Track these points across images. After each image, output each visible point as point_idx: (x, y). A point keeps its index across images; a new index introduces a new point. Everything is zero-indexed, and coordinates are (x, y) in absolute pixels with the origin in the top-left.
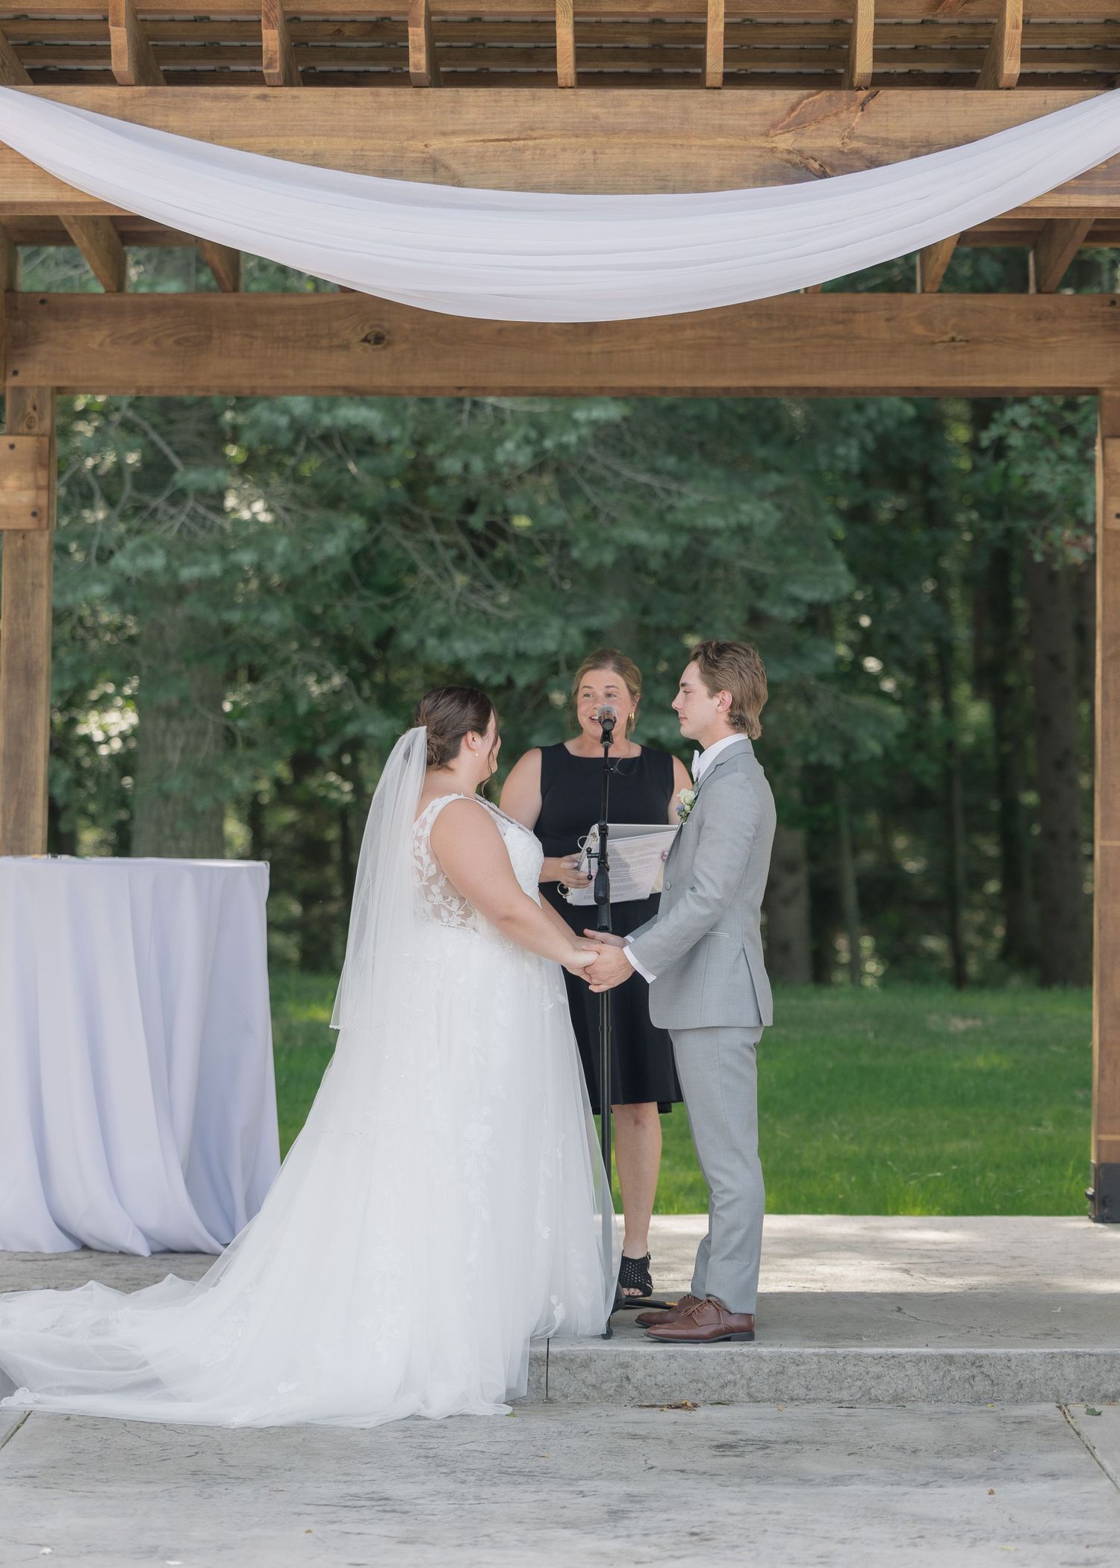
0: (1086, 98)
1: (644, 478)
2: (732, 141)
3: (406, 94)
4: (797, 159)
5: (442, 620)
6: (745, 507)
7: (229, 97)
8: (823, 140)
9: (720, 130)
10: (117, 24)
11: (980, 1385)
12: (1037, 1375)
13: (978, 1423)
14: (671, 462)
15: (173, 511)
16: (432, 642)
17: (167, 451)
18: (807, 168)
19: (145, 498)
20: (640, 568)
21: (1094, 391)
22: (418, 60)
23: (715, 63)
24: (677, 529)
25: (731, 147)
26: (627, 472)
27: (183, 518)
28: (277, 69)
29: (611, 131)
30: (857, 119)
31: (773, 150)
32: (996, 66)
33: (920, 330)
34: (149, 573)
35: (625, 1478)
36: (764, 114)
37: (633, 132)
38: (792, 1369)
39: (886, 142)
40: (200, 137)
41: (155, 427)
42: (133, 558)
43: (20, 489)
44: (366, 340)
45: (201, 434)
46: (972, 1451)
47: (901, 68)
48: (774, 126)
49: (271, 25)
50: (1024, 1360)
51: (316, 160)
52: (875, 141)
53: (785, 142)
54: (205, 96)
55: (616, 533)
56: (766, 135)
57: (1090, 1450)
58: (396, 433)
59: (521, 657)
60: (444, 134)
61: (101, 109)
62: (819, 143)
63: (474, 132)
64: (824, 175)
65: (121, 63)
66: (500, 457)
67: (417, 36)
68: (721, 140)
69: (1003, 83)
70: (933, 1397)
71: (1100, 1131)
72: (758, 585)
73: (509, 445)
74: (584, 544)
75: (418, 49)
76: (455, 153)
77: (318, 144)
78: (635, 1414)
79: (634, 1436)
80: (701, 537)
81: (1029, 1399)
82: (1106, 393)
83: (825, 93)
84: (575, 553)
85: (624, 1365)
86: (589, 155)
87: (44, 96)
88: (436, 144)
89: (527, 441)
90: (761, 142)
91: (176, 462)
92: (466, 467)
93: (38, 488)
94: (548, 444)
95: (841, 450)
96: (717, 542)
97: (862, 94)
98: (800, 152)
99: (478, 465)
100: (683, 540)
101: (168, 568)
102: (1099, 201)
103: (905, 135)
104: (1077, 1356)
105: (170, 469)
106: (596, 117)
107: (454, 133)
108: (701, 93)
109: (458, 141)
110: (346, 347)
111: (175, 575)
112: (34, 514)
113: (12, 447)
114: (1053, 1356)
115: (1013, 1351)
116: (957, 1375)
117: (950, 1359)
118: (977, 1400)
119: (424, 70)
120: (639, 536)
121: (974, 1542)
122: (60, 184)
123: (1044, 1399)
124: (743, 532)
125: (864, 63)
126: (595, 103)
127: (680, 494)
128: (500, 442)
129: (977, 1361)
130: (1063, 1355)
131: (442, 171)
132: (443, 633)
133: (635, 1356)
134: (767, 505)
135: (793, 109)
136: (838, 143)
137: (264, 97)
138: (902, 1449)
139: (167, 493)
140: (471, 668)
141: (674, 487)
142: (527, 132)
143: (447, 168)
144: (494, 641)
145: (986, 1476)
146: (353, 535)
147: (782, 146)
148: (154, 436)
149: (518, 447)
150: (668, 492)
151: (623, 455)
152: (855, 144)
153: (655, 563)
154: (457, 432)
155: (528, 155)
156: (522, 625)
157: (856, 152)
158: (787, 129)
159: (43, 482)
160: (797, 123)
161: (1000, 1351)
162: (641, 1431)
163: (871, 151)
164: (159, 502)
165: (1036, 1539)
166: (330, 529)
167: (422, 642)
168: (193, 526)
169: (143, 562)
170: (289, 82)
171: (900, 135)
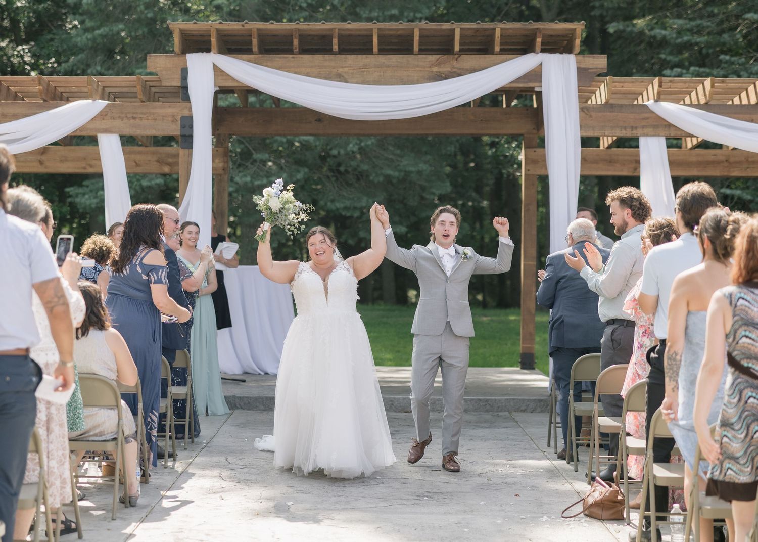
0: (517, 57)
1: (391, 156)
2: (421, 69)
3: (332, 57)
4: (439, 74)
5: (332, 197)
6: (421, 165)
7: (284, 57)
8: (446, 69)
9: (418, 66)
10: (254, 38)
11: (488, 407)
12: (503, 404)
13: (488, 416)
14: (398, 152)
15: (252, 166)
16: (329, 204)
17: (251, 148)
18: (441, 76)
19: (243, 163)
20: (390, 182)
21: (522, 135)
22: (335, 47)
23: (416, 48)
24: (400, 171)
25: (421, 71)
26: (386, 155)
27: (255, 168)
28: (297, 50)
29: (388, 66)
30: (455, 63)
31: (432, 72)
32: (493, 48)
33: (472, 118)
34: (246, 183)
35: (394, 427)
36: (429, 62)
37: (394, 67)
38: (437, 402)
39: (463, 69)
40: (276, 69)
41: (247, 141)
42: (241, 178)
43: (219, 162)
44: (316, 120)
45: (259, 144)
46: (485, 422)
47: (467, 47)
48: (432, 65)
49: (296, 38)
50: (500, 400)
51: (308, 75)
52: (460, 69)
53: (435, 69)
54: (277, 57)
55: (383, 171)
56: (430, 67)
57: (517, 422)
58: (318, 143)
59: (355, 208)
60: (342, 67)
61: (249, 61)
62: (445, 70)
63: (351, 67)
64: (446, 79)
65: (255, 48)
66: (349, 149)
67: (335, 41)
68: (418, 69)
69: (495, 53)
70: (475, 410)
71: (523, 343)
72: (423, 189)
73: (351, 145)
74: (374, 175)
75: (335, 45)
76: (345, 73)
77: (308, 70)
78: (395, 414)
79: (395, 418)
80: (408, 173)
81: (501, 411)
82: (525, 135)
83: (446, 56)
84: (371, 178)
85: (392, 401)
86: (382, 73)
87: (234, 57)
88: (340, 70)
89: (356, 144)
90: (429, 69)
91: (253, 152)
92: (339, 153)
93: (225, 162)
94: (363, 144)
95: (449, 148)
96: (412, 175)
97: (456, 56)
98: (439, 72)
99: (342, 152)
100: (402, 174)
101: (251, 182)
102: (521, 85)
103: (468, 67)
104: (514, 399)
105: (251, 154)
106: (384, 63)
107: (345, 67)
108: (412, 56)
109: (346, 69)
110: (310, 123)
111: (253, 184)
112: (223, 170)
113: (217, 151)
114: (507, 399)
115: (496, 398)
116: (481, 404)
117: (480, 400)
118: (487, 411)
119: (337, 50)
120: (390, 172)
121: (485, 441)
122: (238, 82)
123: (505, 411)
124: (420, 173)
125: (457, 48)
126: (383, 59)
127: (401, 162)
128: (348, 144)
129: (487, 401)
130: (510, 399)
131: (342, 78)
132: (333, 201)
133: (395, 399)
134: (427, 166)
135: (437, 60)
136: (450, 70)
137: (293, 57)
138: (467, 421)
139: (251, 160)
140: (340, 211)
141: (399, 159)
142: (365, 67)
143: (343, 76)
144: (348, 203)
145: (489, 427)
146: (305, 173)
147: (434, 70)
148: (247, 145)
149: (354, 145)
150: (398, 161)
151: (384, 149)
152: (454, 70)
153: (395, 181)
154: (336, 142)
155: (365, 73)
156: (355, 199)
157: (455, 72)
158: (436, 66)
159: (226, 161)
160: (438, 64)
161: (493, 398)
162: (397, 417)
163: (459, 72)
164: (248, 164)
165: (501, 440)
166: (299, 172)
167: (326, 204)
168: (258, 171)
169: (243, 179)
170: (300, 53)
171: (466, 67)
